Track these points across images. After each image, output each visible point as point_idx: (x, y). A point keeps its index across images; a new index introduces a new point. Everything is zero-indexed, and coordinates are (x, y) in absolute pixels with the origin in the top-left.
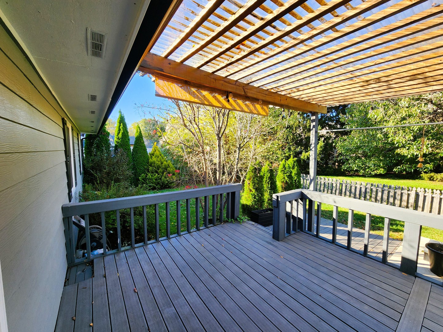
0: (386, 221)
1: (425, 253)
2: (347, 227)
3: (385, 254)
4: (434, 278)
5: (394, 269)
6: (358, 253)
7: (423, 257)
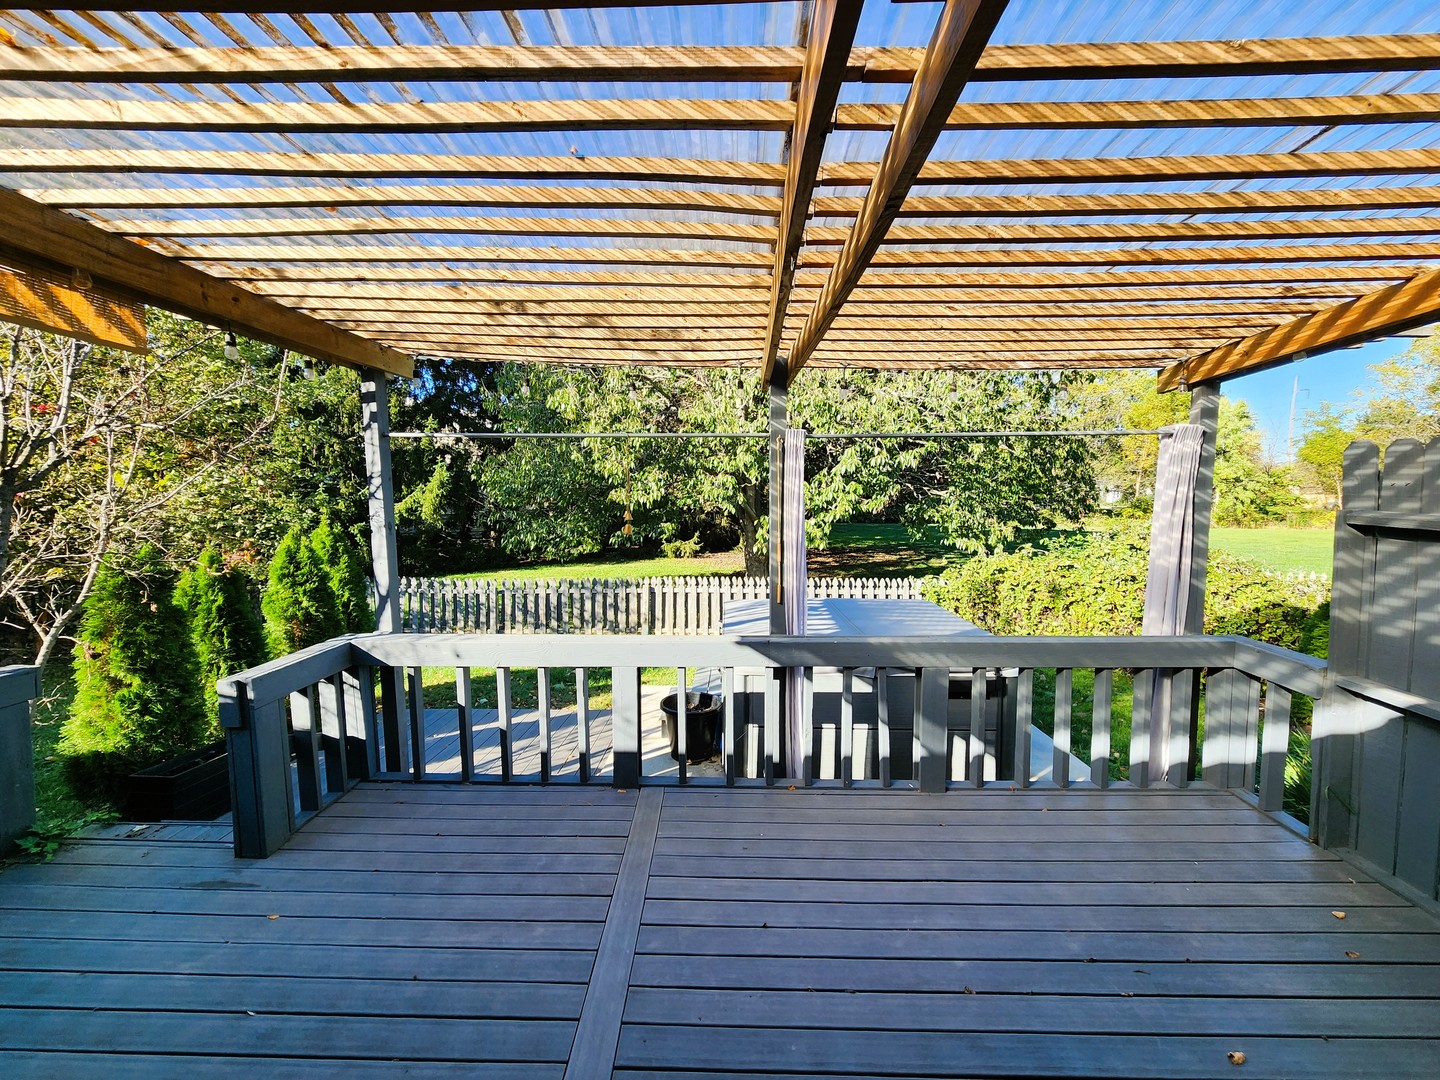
0: (580, 675)
1: (663, 722)
2: (496, 719)
3: (584, 759)
4: (668, 775)
5: (603, 788)
6: (527, 784)
7: (660, 733)
